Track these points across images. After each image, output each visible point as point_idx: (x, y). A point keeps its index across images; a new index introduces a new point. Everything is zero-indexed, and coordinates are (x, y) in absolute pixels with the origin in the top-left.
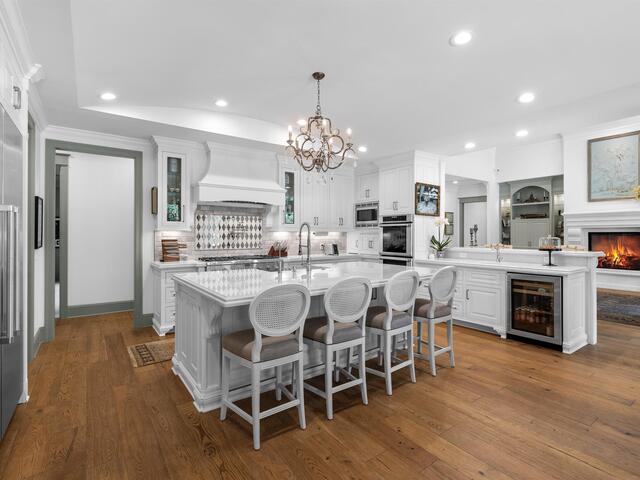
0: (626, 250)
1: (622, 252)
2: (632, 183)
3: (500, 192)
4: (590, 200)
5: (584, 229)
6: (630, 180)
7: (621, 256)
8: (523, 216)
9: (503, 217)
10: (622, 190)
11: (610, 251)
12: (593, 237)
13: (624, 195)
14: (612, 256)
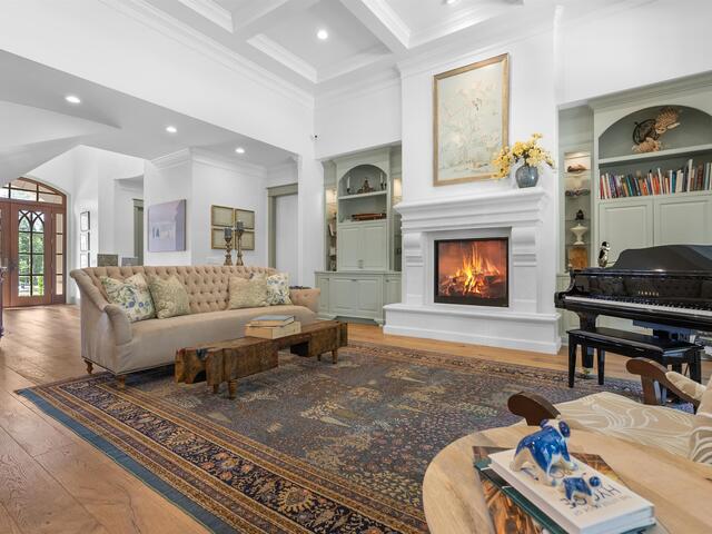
0: (484, 265)
1: (479, 269)
2: (494, 150)
3: (325, 177)
4: (437, 183)
5: (428, 233)
6: (490, 144)
7: (477, 276)
8: (356, 218)
9: (329, 220)
10: (480, 163)
11: (462, 267)
12: (441, 245)
13: (483, 172)
14: (464, 276)
